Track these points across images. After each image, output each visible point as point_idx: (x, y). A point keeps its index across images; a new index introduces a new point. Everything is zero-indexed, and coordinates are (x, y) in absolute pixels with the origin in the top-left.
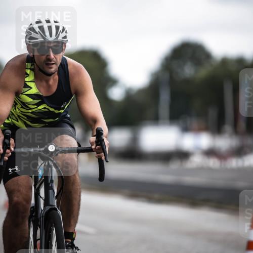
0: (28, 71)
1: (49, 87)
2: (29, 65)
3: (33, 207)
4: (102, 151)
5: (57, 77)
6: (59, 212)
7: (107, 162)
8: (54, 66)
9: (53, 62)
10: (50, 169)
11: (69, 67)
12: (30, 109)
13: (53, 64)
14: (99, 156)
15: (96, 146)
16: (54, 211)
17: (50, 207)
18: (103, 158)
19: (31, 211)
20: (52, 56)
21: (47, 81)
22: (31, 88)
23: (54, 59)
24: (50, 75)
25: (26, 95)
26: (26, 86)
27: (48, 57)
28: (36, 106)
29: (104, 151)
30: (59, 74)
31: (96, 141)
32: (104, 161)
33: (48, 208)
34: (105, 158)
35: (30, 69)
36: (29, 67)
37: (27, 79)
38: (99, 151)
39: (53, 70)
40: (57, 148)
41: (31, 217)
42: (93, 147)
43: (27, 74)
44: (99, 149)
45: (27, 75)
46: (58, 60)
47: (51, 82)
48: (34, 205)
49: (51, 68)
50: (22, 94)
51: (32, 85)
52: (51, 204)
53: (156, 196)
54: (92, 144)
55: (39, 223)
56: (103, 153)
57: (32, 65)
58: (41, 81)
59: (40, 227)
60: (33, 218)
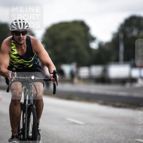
0: (13, 44)
2: (13, 41)
8: (23, 41)
9: (22, 39)
12: (16, 61)
14: (54, 83)
17: (30, 104)
20: (22, 36)
22: (15, 51)
26: (12, 50)
27: (20, 37)
28: (18, 60)
29: (56, 81)
32: (56, 85)
37: (13, 47)
42: (52, 79)
43: (12, 45)
44: (54, 80)
47: (23, 48)
49: (21, 42)
50: (11, 54)
51: (15, 50)
54: (51, 77)
56: (56, 82)
57: (14, 41)
59: (25, 113)
60: (23, 109)
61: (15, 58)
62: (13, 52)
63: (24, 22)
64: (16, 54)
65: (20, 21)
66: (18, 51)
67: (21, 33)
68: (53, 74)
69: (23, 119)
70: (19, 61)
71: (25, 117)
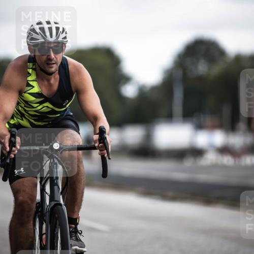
0: (30, 71)
1: (50, 85)
2: (31, 65)
3: (38, 203)
4: (104, 148)
5: (57, 76)
6: (64, 208)
7: (109, 159)
8: (54, 65)
9: (53, 62)
10: (55, 166)
11: (70, 67)
12: (33, 107)
13: (54, 64)
14: (102, 154)
15: (99, 144)
16: (59, 206)
17: (56, 203)
18: (106, 155)
19: (36, 206)
20: (53, 55)
21: (49, 81)
22: (33, 87)
23: (55, 59)
24: (51, 74)
25: (29, 93)
26: (28, 85)
27: (49, 57)
29: (107, 149)
30: (59, 73)
31: (99, 139)
32: (107, 158)
33: (53, 203)
34: (108, 155)
35: (31, 68)
36: (31, 67)
37: (29, 78)
38: (102, 149)
39: (53, 69)
40: (61, 146)
41: (37, 212)
42: (96, 145)
44: (102, 147)
45: (30, 74)
46: (59, 59)
47: (52, 81)
48: (40, 201)
49: (52, 67)
50: (25, 92)
51: (34, 84)
52: (56, 199)
53: (170, 194)
55: (45, 218)
56: (106, 151)
57: (33, 65)
58: (43, 80)
59: (46, 222)
60: (39, 213)
61: (32, 102)
62: (29, 88)
63: (57, 25)
64: (36, 93)
65: (48, 23)
66: (40, 86)
67: (51, 50)
68: (98, 135)
69: (41, 235)
70: (39, 108)
71: (44, 231)
